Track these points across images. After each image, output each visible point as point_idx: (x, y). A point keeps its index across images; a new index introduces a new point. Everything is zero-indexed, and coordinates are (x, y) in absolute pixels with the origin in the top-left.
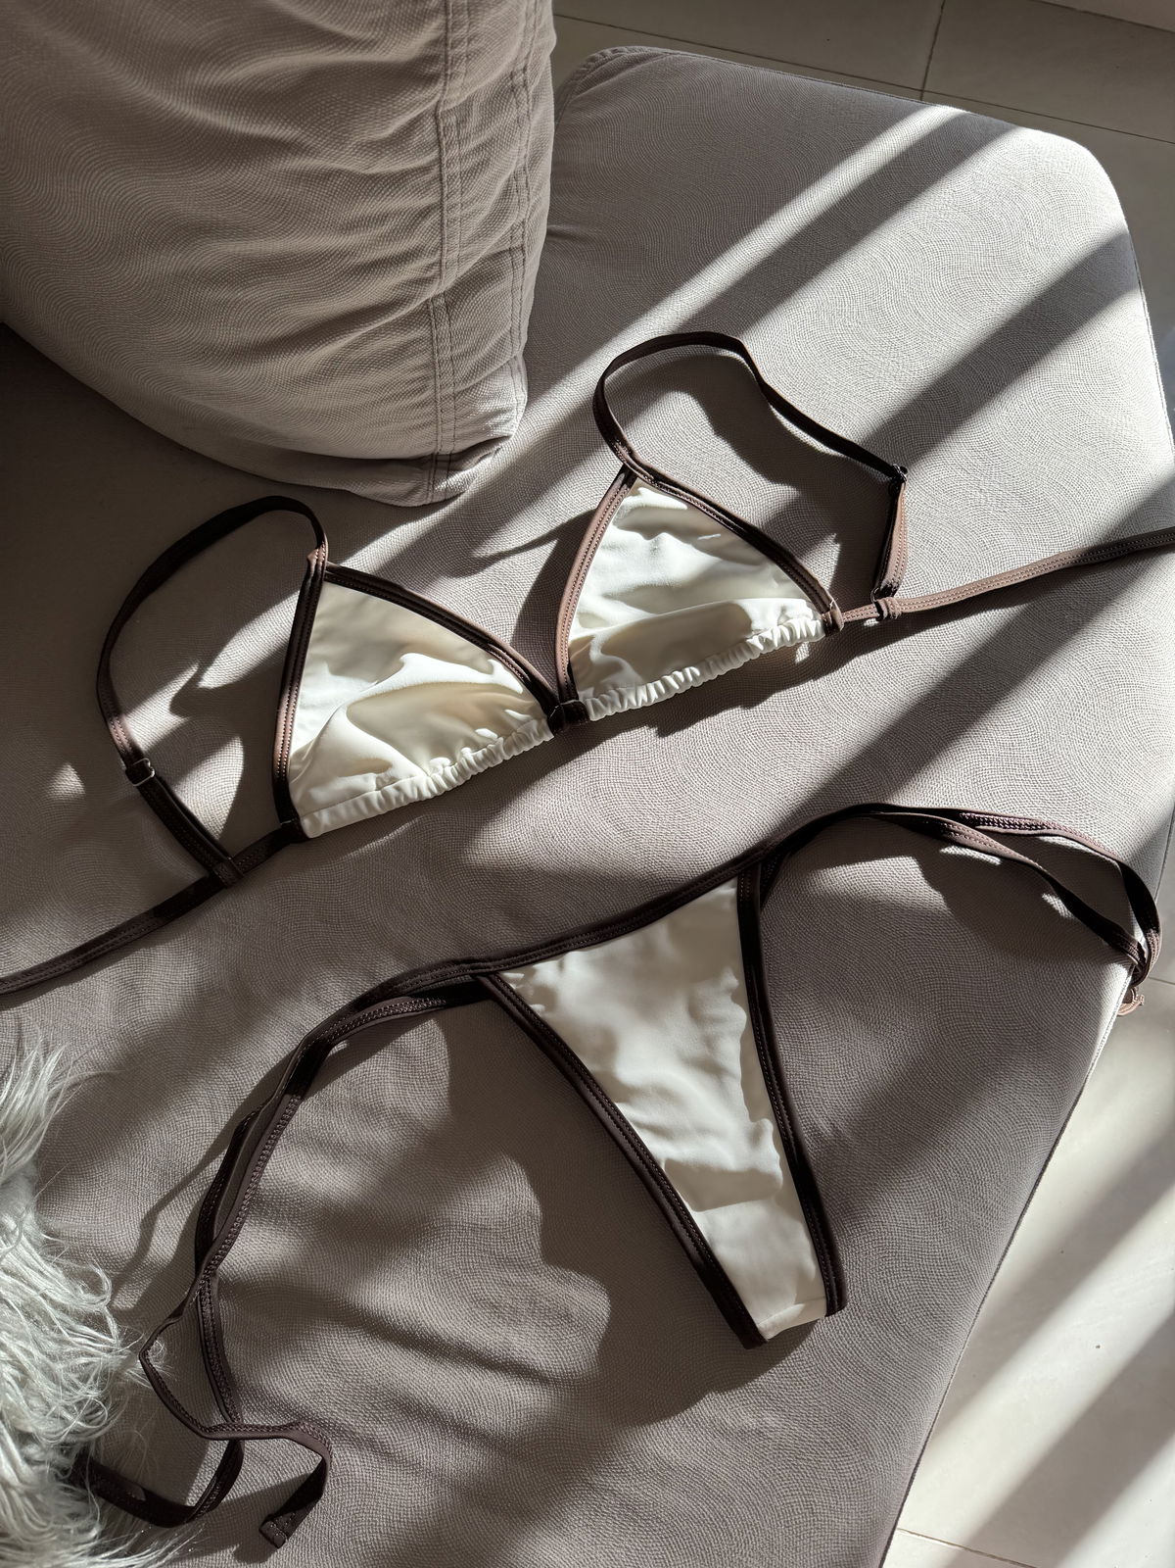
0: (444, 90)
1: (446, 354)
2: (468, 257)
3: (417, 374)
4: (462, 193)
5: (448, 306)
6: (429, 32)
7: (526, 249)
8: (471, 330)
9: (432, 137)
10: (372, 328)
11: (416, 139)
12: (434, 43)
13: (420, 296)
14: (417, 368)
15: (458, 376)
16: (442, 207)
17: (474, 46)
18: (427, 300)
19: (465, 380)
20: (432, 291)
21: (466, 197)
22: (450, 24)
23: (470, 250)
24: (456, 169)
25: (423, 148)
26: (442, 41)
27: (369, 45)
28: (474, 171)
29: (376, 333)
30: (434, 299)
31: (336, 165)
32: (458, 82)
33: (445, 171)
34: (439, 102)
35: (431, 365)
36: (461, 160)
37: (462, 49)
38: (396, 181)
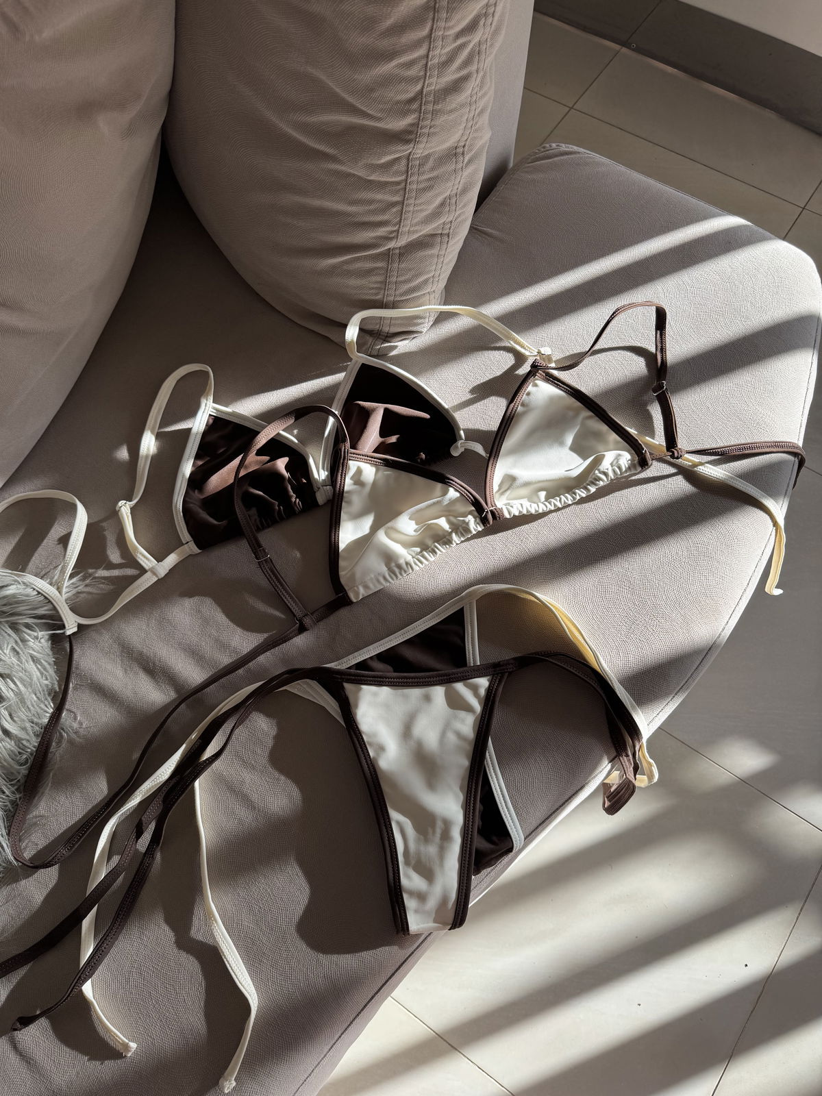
0: (414, 148)
1: (394, 279)
2: (414, 232)
3: (376, 286)
4: (415, 199)
5: (400, 255)
6: (410, 119)
7: (450, 237)
8: (410, 270)
9: (404, 169)
10: (356, 255)
11: (395, 168)
12: (412, 125)
13: (384, 246)
14: (376, 282)
15: (397, 292)
16: (403, 203)
17: (432, 130)
18: (390, 249)
19: (401, 295)
20: (391, 245)
21: (417, 202)
22: (421, 118)
23: (416, 228)
24: (415, 187)
25: (397, 173)
26: (416, 125)
27: (379, 119)
28: (424, 190)
29: (358, 259)
30: (394, 249)
31: (352, 171)
32: (422, 146)
33: (408, 186)
34: (410, 152)
35: (384, 282)
36: (418, 183)
37: (426, 131)
38: (382, 186)
